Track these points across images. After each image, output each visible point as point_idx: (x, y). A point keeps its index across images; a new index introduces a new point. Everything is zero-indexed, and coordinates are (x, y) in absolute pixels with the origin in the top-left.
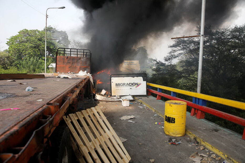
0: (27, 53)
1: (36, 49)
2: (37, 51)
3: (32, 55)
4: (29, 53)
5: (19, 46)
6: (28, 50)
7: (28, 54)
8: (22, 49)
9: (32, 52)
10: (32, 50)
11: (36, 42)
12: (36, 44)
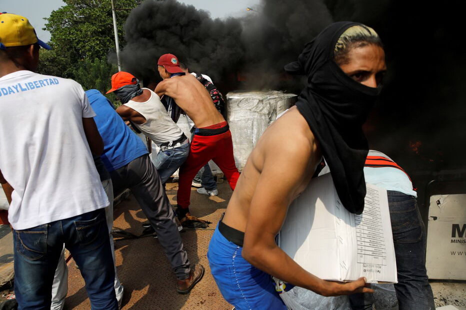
0: (87, 48)
1: (105, 37)
2: (108, 40)
3: (98, 52)
4: (91, 47)
5: (70, 33)
6: (89, 40)
7: (89, 50)
8: (76, 39)
9: (97, 44)
10: (97, 39)
11: (105, 21)
12: (104, 26)
